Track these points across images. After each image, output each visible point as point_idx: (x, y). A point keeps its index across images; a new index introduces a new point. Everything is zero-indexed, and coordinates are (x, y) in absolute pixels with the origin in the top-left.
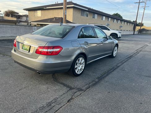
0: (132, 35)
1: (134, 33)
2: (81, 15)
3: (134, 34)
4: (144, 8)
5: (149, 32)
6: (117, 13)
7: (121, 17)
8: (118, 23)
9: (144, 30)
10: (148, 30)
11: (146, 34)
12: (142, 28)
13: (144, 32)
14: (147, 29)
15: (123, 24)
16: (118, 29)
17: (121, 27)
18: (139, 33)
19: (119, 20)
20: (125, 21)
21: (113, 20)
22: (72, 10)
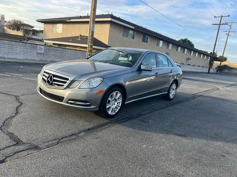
0: (206, 73)
1: (209, 70)
2: (123, 35)
3: (209, 72)
4: (227, 33)
5: (234, 71)
6: (187, 39)
7: (192, 45)
8: (184, 52)
9: (226, 67)
10: (232, 69)
11: (228, 74)
12: (223, 63)
13: (226, 71)
14: (231, 67)
15: (192, 54)
16: (184, 62)
17: (188, 59)
18: (217, 71)
19: (187, 48)
20: (196, 51)
21: (175, 47)
22: (108, 26)
